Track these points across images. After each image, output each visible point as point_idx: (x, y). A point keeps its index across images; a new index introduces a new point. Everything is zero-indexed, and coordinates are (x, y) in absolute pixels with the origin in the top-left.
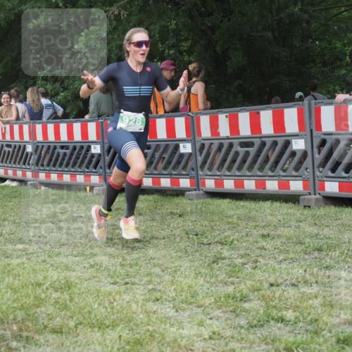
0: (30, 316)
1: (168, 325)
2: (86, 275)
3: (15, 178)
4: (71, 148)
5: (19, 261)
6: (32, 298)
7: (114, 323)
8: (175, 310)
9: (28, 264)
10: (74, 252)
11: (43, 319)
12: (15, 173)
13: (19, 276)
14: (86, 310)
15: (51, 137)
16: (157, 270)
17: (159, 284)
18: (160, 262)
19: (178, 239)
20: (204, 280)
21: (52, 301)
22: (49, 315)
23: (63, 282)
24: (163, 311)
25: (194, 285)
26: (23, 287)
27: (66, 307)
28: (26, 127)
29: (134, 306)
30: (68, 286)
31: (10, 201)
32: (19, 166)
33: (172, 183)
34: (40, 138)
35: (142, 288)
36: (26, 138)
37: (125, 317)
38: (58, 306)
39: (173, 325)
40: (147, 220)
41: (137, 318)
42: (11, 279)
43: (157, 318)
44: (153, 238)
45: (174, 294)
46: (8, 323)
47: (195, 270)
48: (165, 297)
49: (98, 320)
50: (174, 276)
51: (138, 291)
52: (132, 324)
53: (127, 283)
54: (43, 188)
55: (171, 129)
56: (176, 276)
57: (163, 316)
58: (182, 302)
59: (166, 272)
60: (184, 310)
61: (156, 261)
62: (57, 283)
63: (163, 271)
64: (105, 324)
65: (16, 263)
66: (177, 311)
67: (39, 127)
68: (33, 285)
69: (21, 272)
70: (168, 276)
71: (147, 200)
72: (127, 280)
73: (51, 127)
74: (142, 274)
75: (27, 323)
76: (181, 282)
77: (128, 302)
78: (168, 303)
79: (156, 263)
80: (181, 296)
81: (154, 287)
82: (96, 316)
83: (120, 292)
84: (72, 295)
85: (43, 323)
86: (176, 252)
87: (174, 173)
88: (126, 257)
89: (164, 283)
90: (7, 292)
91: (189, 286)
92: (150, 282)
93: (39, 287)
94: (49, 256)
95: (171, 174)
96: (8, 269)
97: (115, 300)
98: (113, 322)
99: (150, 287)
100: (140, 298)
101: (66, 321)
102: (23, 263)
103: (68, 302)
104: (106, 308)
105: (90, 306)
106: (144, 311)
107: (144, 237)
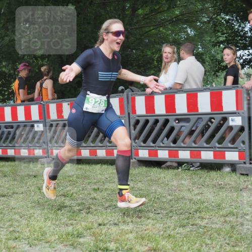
8: (29, 245)
16: (17, 217)
17: (18, 227)
18: (19, 211)
19: (33, 194)
20: (51, 223)
24: (20, 247)
25: (43, 227)
35: (5, 230)
40: (10, 180)
43: (15, 251)
44: (14, 193)
45: (29, 234)
48: (22, 236)
50: (29, 221)
51: (2, 233)
55: (28, 114)
56: (31, 221)
57: (20, 250)
59: (23, 218)
60: (36, 245)
63: (21, 217)
66: (31, 246)
70: (24, 221)
71: (10, 166)
74: (5, 220)
76: (34, 225)
78: (24, 241)
79: (16, 211)
80: (34, 235)
81: (14, 229)
86: (31, 203)
87: (30, 145)
89: (22, 226)
91: (40, 228)
92: (11, 225)
99: (11, 229)
100: (3, 238)
106: (6, 247)
107: (8, 193)
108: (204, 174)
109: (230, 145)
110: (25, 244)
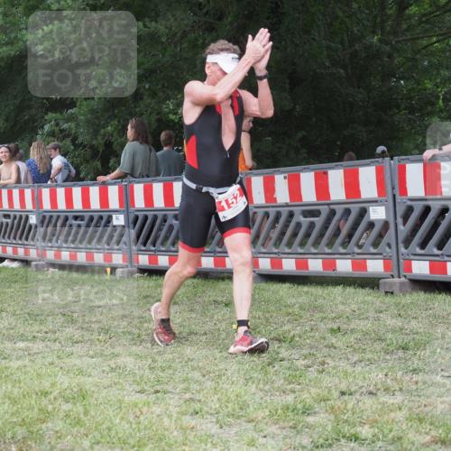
0: (32, 433)
1: (209, 445)
2: (106, 382)
3: (15, 257)
4: (86, 219)
5: (19, 363)
6: (36, 410)
7: (141, 443)
8: (218, 426)
9: (31, 367)
10: (91, 352)
11: (49, 437)
12: (15, 251)
13: (20, 382)
14: (104, 426)
15: (62, 205)
16: (197, 375)
17: (199, 392)
18: (201, 364)
19: (223, 336)
20: (257, 387)
21: (62, 415)
22: (57, 432)
23: (75, 390)
24: (204, 427)
25: (243, 393)
26: (24, 396)
27: (78, 422)
28: (28, 193)
29: (166, 420)
30: (82, 395)
31: (10, 287)
32: (20, 242)
33: (216, 263)
34: (47, 205)
35: (177, 397)
36: (29, 206)
37: (155, 435)
38: (68, 421)
39: (216, 444)
40: (184, 311)
41: (171, 437)
42: (10, 387)
43: (195, 436)
44: (191, 333)
45: (218, 406)
46: (5, 442)
47: (245, 374)
48: (205, 409)
49: (119, 438)
50: (218, 383)
51: (172, 402)
52: (163, 444)
53: (157, 392)
54: (51, 270)
56: (220, 382)
57: (203, 433)
58: (228, 416)
59: (207, 377)
60: (230, 425)
61: (194, 364)
62: (68, 392)
63: (204, 376)
64: (129, 444)
65: (16, 366)
66: (221, 428)
67: (46, 193)
68: (37, 394)
69: (22, 378)
70: (209, 383)
72: (158, 388)
73: (61, 192)
74: (177, 380)
75: (29, 443)
76: (226, 390)
77: (158, 416)
78: (209, 417)
80: (227, 407)
81: (192, 396)
82: (117, 433)
83: (149, 403)
84: (87, 407)
85: (50, 443)
87: (218, 250)
88: (157, 357)
89: (205, 391)
90: (4, 403)
91: (237, 396)
92: (187, 389)
93: (45, 397)
94: (59, 357)
95: (215, 252)
96: (6, 373)
97: (142, 414)
98: (139, 441)
99: (188, 396)
100: (174, 411)
101: (78, 439)
102: (25, 366)
103: (82, 416)
104: (131, 423)
105: (111, 420)
106: (178, 427)
107: (180, 333)
110: (212, 422)
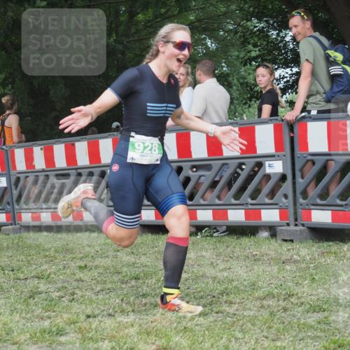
20: (20, 316)
25: (9, 322)
47: (10, 307)
91: (4, 324)
108: (232, 241)
109: (267, 201)
